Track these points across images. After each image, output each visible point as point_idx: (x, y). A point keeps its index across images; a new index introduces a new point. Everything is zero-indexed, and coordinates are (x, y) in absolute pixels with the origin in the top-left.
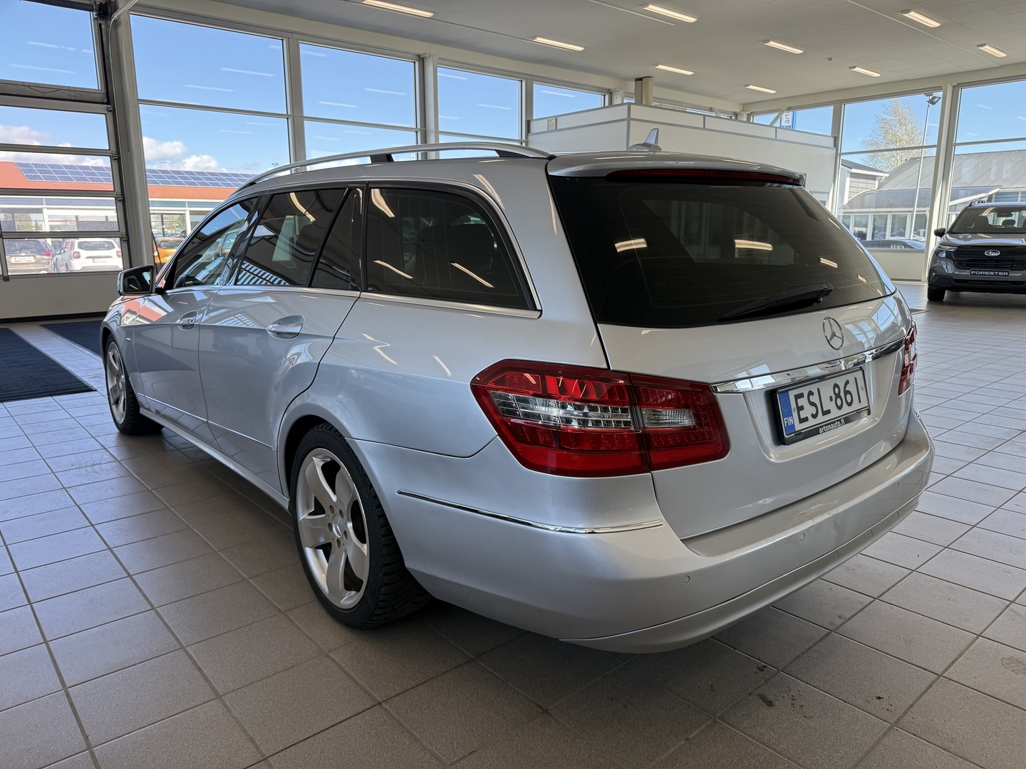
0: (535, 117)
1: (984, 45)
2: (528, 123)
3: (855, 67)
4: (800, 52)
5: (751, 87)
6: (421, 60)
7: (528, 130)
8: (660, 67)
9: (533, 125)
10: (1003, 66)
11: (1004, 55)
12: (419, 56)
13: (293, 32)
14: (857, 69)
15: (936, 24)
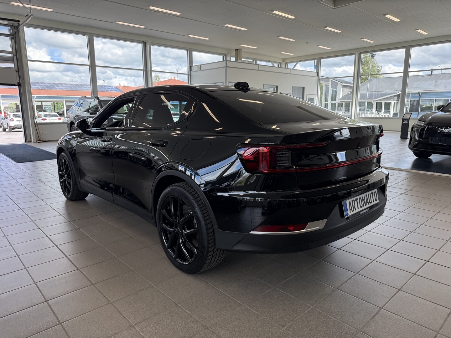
0: (193, 65)
1: (363, 38)
2: (191, 67)
3: (319, 46)
4: (294, 40)
5: (282, 53)
6: (144, 43)
7: (191, 70)
8: (242, 45)
9: (193, 68)
10: (375, 46)
11: (373, 42)
12: (143, 41)
13: (91, 33)
14: (320, 46)
15: (340, 32)
